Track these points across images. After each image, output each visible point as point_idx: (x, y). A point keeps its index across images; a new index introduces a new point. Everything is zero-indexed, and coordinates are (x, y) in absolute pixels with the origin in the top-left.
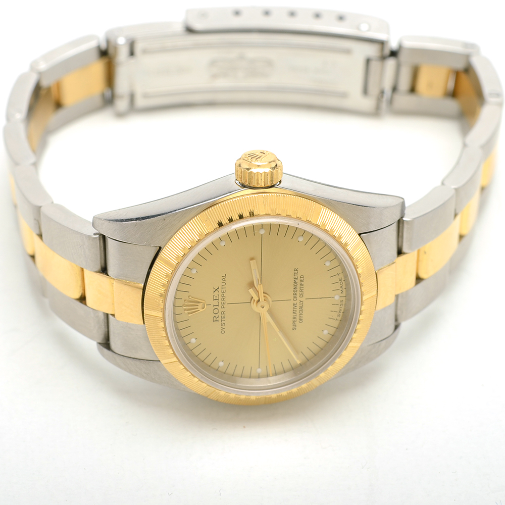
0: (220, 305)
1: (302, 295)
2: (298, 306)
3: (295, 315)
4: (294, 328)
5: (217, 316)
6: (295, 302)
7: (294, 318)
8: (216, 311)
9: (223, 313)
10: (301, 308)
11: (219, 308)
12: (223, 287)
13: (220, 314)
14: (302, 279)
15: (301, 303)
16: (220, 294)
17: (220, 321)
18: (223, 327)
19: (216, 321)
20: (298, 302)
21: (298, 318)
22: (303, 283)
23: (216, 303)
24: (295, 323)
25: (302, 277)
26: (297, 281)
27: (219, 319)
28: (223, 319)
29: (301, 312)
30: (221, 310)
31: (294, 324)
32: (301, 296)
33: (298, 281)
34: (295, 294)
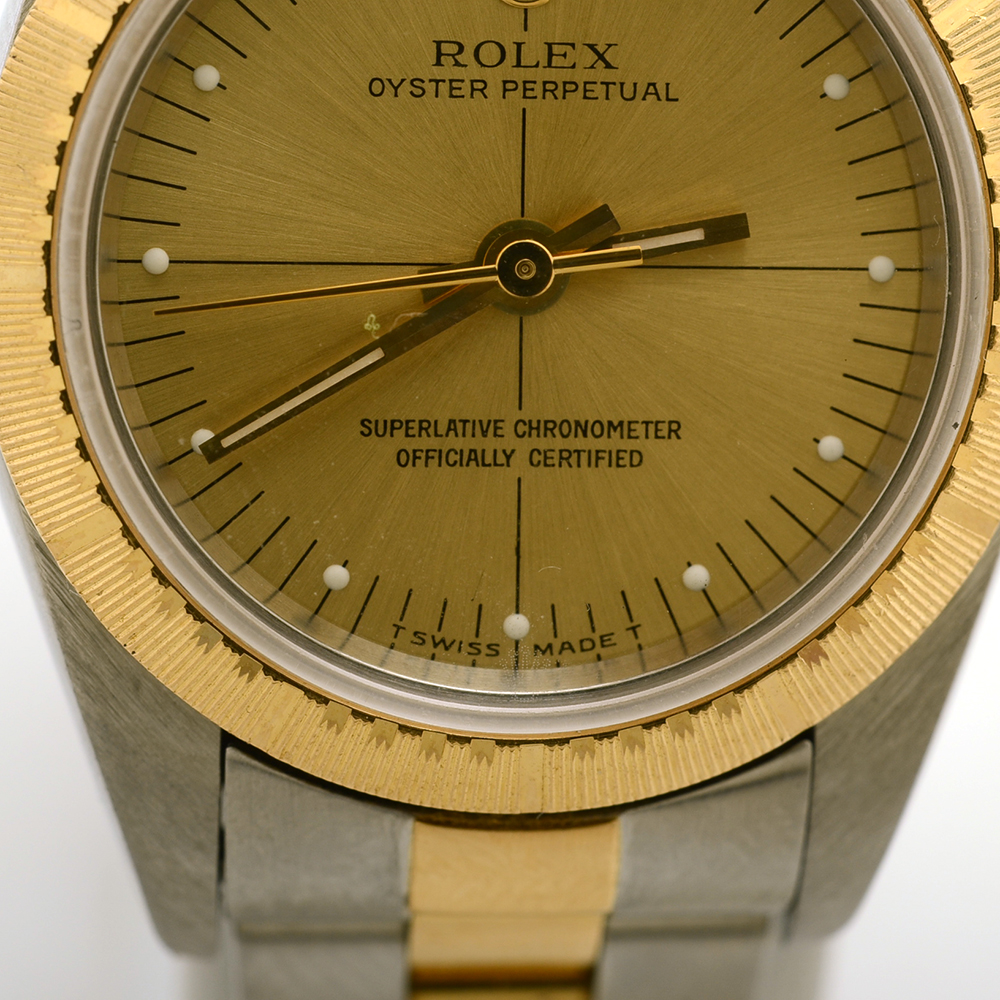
0: (520, 75)
1: (540, 459)
2: (490, 444)
3: (442, 430)
4: (368, 428)
5: (467, 57)
6: (507, 428)
7: (425, 427)
8: (490, 54)
9: (479, 88)
10: (475, 457)
11: (507, 70)
12: (614, 90)
13: (475, 73)
14: (626, 461)
15: (501, 459)
16: (580, 76)
17: (438, 73)
18: (406, 87)
19: (439, 54)
20: (510, 441)
21: (425, 442)
22: (604, 463)
23: (534, 52)
24: (400, 434)
25: (637, 459)
26: (615, 435)
27: (448, 71)
28: (444, 88)
29: (453, 457)
30: (494, 78)
31: (392, 426)
32: (536, 458)
33: (615, 442)
34: (548, 427)
